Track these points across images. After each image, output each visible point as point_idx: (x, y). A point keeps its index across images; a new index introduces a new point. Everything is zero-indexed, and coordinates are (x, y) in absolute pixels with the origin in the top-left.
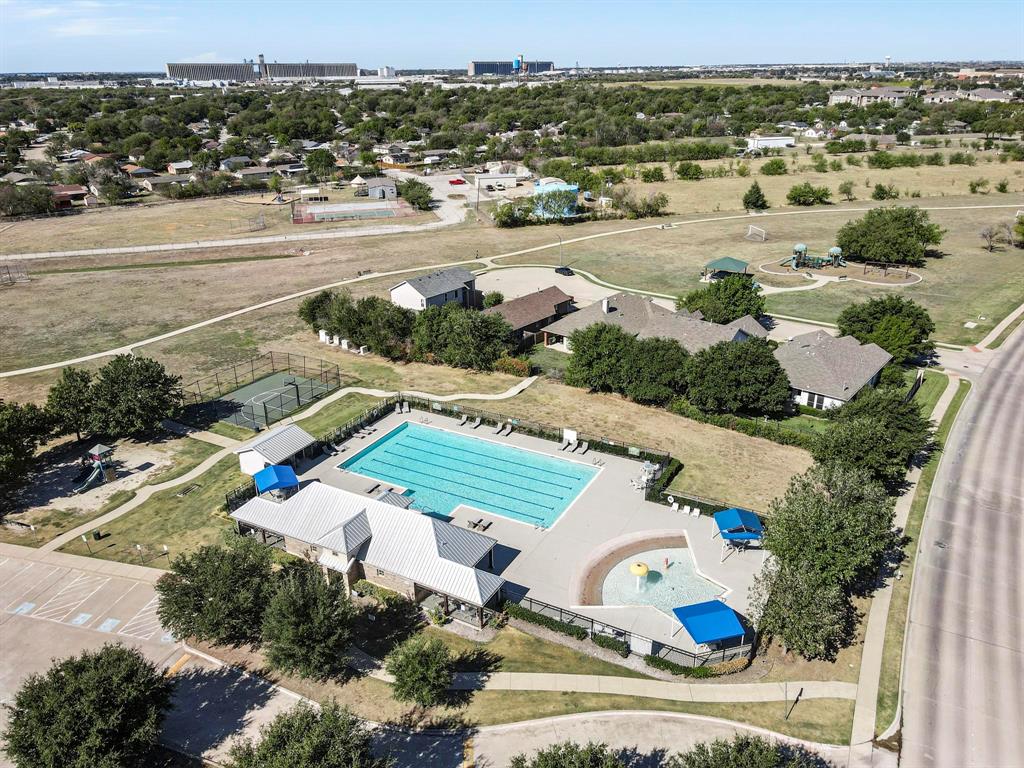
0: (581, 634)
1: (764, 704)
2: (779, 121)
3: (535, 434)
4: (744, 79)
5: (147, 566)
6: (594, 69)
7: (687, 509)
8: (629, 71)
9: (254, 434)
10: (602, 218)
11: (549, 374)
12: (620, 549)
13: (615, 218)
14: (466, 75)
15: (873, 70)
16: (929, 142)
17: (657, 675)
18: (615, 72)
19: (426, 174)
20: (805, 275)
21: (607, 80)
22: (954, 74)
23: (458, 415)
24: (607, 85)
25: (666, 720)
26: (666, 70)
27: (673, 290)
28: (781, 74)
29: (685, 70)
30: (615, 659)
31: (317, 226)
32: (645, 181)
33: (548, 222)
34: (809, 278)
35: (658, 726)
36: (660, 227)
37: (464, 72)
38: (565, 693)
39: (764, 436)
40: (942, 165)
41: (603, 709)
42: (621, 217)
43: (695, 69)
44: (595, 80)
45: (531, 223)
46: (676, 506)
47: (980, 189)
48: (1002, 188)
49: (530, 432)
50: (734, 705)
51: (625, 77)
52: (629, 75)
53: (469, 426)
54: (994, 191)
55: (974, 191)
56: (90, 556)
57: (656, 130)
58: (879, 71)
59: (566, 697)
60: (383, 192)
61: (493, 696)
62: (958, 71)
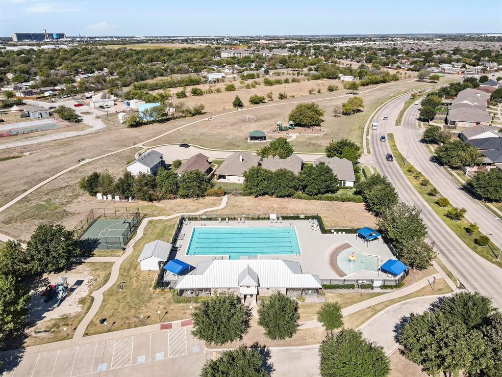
0: (353, 287)
1: (423, 288)
3: (256, 219)
4: (171, 44)
5: (146, 325)
7: (340, 233)
9: (123, 252)
10: (177, 118)
11: (233, 193)
12: (332, 254)
13: (183, 117)
14: (12, 41)
15: (225, 40)
16: (277, 73)
17: (387, 292)
19: (53, 102)
20: (285, 134)
22: (258, 42)
23: (216, 219)
25: (404, 304)
26: (127, 39)
27: (241, 147)
28: (186, 41)
29: (138, 39)
30: (370, 291)
31: (16, 138)
32: (179, 98)
33: (153, 122)
34: (287, 135)
35: (404, 306)
36: (207, 119)
37: (11, 39)
38: (368, 308)
39: (336, 200)
40: (289, 83)
41: (384, 308)
42: (185, 117)
43: (142, 38)
45: (145, 124)
46: (335, 233)
47: (312, 93)
48: (319, 92)
49: (253, 219)
50: (417, 292)
53: (224, 222)
54: (317, 93)
55: (310, 93)
56: (108, 332)
58: (228, 41)
59: (370, 309)
60: (41, 114)
61: (348, 318)
62: (259, 40)
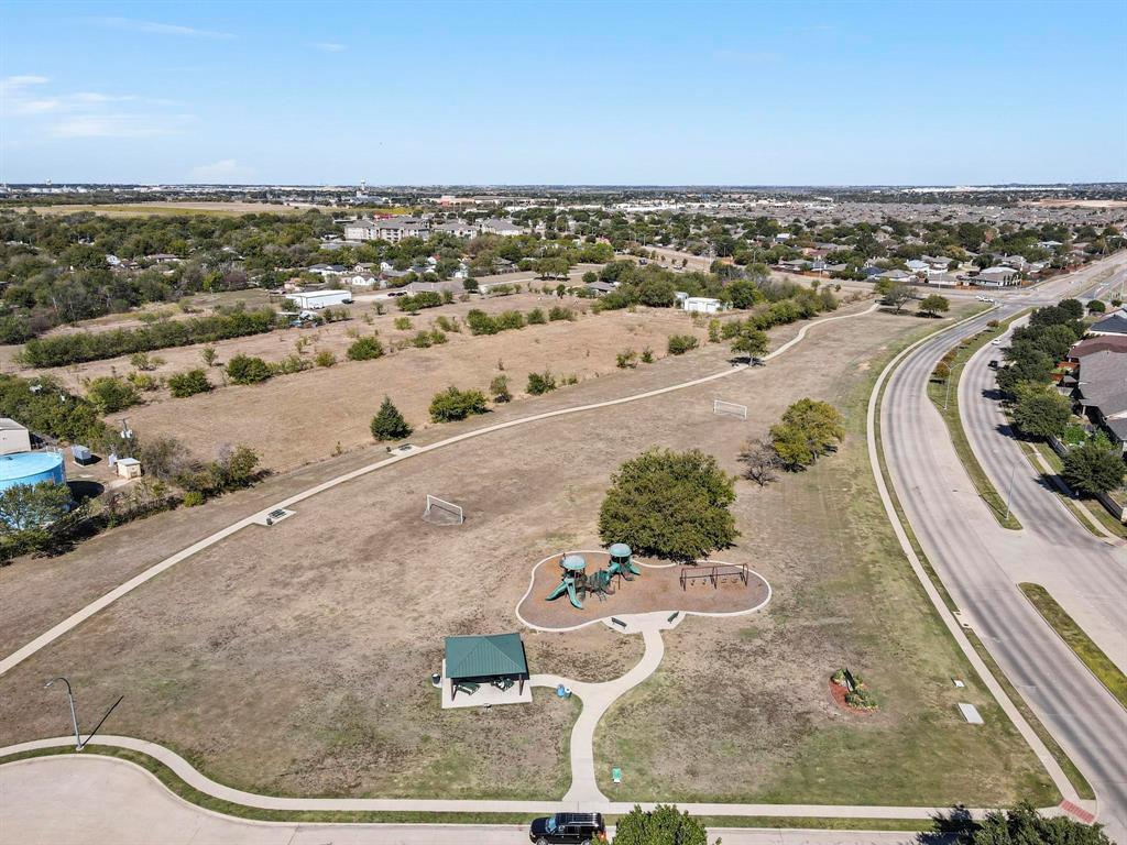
2: (310, 264)
4: (222, 203)
6: (12, 186)
8: (66, 190)
15: (360, 195)
18: (45, 191)
21: (38, 203)
24: (42, 211)
28: (262, 196)
32: (178, 396)
40: (546, 323)
42: (173, 506)
43: (154, 189)
44: (19, 203)
47: (628, 362)
48: (647, 358)
51: (64, 199)
52: (69, 195)
54: (643, 364)
55: (622, 365)
57: (152, 288)
62: (439, 196)
